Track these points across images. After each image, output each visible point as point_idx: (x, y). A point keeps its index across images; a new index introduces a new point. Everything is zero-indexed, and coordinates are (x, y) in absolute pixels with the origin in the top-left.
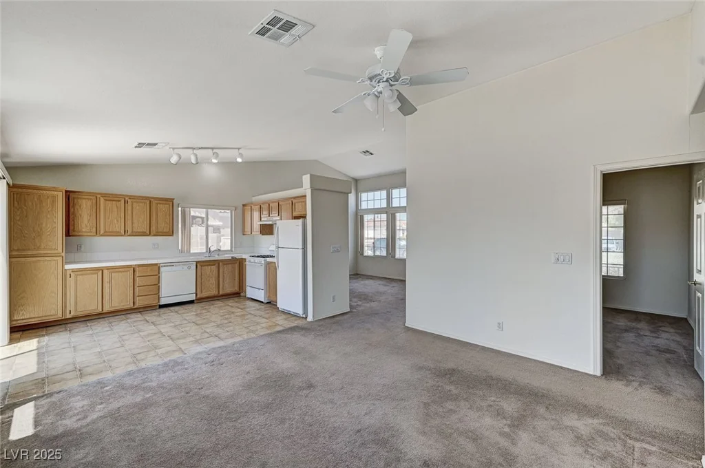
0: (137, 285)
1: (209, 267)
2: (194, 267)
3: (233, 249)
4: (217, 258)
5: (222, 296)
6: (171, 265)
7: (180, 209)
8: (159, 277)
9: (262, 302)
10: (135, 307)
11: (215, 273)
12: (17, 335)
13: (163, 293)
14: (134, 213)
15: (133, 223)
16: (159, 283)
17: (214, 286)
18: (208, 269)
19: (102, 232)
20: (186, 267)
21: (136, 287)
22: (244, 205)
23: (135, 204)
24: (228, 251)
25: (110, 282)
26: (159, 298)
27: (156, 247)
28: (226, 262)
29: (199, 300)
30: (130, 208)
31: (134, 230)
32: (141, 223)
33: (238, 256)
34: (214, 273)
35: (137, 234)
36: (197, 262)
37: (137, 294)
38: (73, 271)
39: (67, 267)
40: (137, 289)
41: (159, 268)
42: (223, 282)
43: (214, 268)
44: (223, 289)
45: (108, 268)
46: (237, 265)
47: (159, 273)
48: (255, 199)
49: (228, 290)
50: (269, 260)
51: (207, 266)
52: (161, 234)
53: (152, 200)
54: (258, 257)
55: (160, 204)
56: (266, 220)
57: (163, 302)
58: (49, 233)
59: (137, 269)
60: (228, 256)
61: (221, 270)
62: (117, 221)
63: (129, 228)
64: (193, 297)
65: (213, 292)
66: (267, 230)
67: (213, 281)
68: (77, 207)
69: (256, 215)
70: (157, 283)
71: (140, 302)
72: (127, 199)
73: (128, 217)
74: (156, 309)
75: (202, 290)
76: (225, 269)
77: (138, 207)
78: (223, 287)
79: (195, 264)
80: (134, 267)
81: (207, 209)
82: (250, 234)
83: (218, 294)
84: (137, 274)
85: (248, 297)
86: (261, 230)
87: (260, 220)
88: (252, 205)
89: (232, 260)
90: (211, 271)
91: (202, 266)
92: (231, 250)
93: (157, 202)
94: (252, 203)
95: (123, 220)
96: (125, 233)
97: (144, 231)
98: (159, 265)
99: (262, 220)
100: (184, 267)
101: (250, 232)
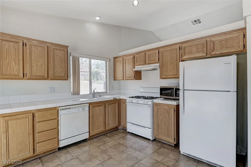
0: (37, 130)
1: (99, 107)
2: (87, 108)
3: (108, 91)
5: (108, 131)
6: (67, 107)
7: (71, 57)
8: (58, 120)
9: (149, 140)
10: (35, 155)
11: (103, 112)
13: (62, 135)
14: (33, 57)
15: (31, 67)
16: (58, 126)
17: (102, 124)
18: (97, 109)
20: (81, 109)
21: (35, 133)
22: (114, 58)
23: (33, 48)
24: (104, 92)
26: (58, 141)
27: (53, 90)
28: (109, 102)
29: (91, 138)
30: (28, 51)
31: (33, 74)
32: (38, 67)
33: (117, 97)
35: (36, 78)
36: (90, 104)
37: (37, 140)
40: (37, 135)
41: (58, 111)
42: (108, 119)
43: (102, 108)
44: (108, 125)
46: (117, 104)
47: (58, 117)
48: (121, 54)
49: (112, 126)
51: (97, 106)
52: (57, 78)
53: (50, 45)
55: (57, 49)
57: (62, 144)
59: (37, 115)
61: (107, 109)
62: (15, 63)
63: (27, 71)
64: (86, 136)
65: (102, 129)
67: (101, 119)
70: (56, 127)
71: (40, 149)
72: (25, 41)
73: (27, 60)
74: (56, 152)
75: (94, 129)
76: (109, 108)
77: (36, 51)
78: (108, 123)
79: (88, 106)
80: (33, 112)
81: (90, 59)
82: (123, 79)
83: (105, 130)
84: (37, 119)
85: (128, 132)
86: (135, 75)
87: (134, 68)
88: (124, 57)
89: (114, 100)
90: (99, 110)
91: (93, 107)
92: (106, 92)
93: (54, 47)
94: (124, 56)
95: (21, 62)
96: (23, 76)
97: (42, 75)
98: (57, 109)
99: (136, 67)
100: (79, 109)
101: (122, 78)
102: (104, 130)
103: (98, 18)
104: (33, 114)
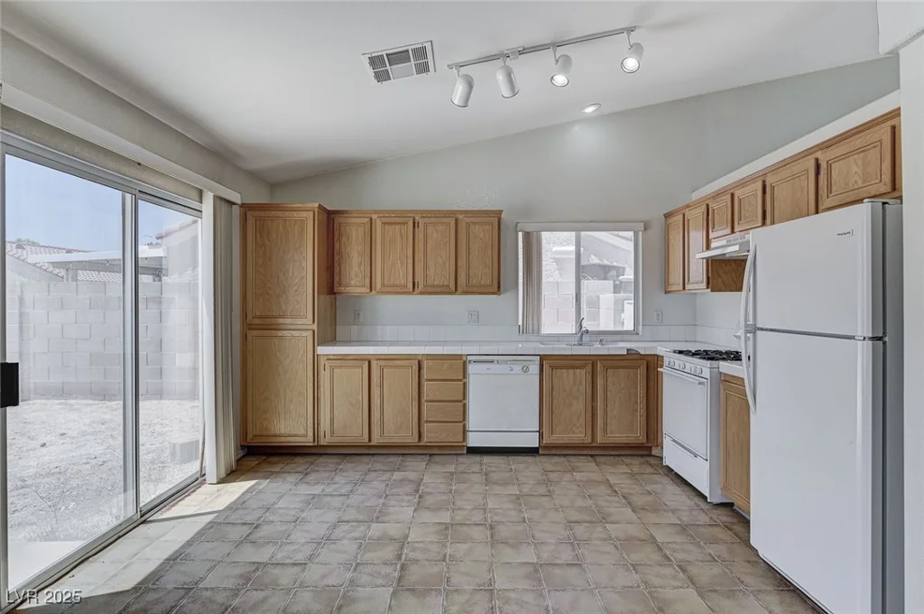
0: (424, 397)
1: (571, 371)
2: (535, 368)
3: (640, 329)
4: (597, 349)
5: (604, 447)
6: (487, 359)
7: (520, 234)
8: (465, 384)
9: (704, 498)
10: (422, 443)
11: (585, 387)
12: (253, 461)
13: (473, 421)
14: (429, 247)
15: (426, 268)
16: (464, 398)
17: (582, 421)
19: (379, 286)
20: (517, 368)
21: (423, 401)
22: (667, 216)
23: (430, 230)
24: (627, 332)
25: (382, 386)
26: (465, 431)
27: (475, 317)
28: (611, 361)
29: (548, 450)
30: (421, 236)
31: (430, 282)
32: (439, 267)
33: (643, 347)
34: (582, 388)
35: (432, 290)
36: (543, 358)
37: (425, 417)
38: (329, 358)
39: (321, 350)
40: (425, 406)
41: (466, 364)
42: (606, 413)
43: (582, 374)
44: (605, 430)
45: (380, 358)
46: (641, 372)
47: (465, 376)
48: (695, 196)
49: (618, 435)
50: (726, 367)
51: (566, 368)
52: (475, 289)
53: (460, 217)
54: (696, 354)
55: (475, 223)
56: (724, 245)
57: (474, 440)
58: (295, 288)
59: (425, 364)
60: (620, 348)
61: (600, 382)
62: (402, 263)
63: (419, 278)
64: (532, 441)
65: (579, 435)
66: (727, 273)
67: (579, 405)
68: (344, 239)
69: (697, 237)
70: (460, 397)
71: (430, 435)
72: (417, 218)
73: (419, 256)
74: (461, 454)
75: (554, 427)
76: (609, 379)
77: (435, 235)
78: (605, 424)
79: (538, 363)
80: (420, 358)
81: (578, 230)
82: (681, 288)
83: (592, 441)
84: (425, 375)
85: (668, 466)
86: (710, 275)
87: (708, 248)
88: (687, 212)
89: (628, 357)
90: (575, 381)
91: (553, 368)
92: (635, 332)
93: (469, 220)
94: (688, 206)
95: (410, 261)
96: (414, 288)
97: (445, 283)
98: (464, 358)
99: (713, 245)
100: (514, 367)
101: (681, 285)
102: (589, 440)
103: (590, 110)
104: (419, 361)
